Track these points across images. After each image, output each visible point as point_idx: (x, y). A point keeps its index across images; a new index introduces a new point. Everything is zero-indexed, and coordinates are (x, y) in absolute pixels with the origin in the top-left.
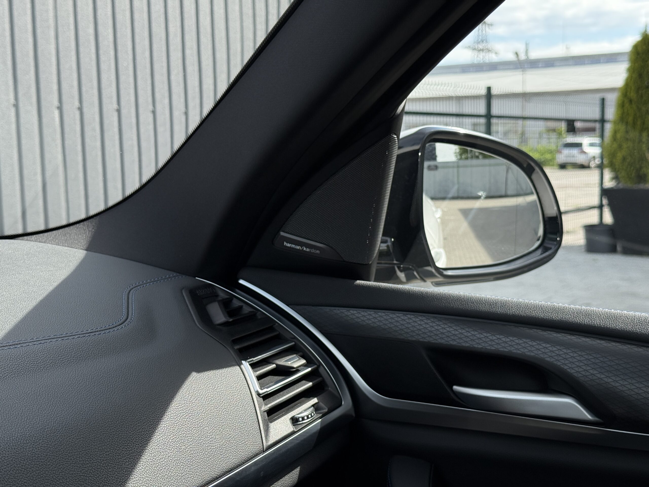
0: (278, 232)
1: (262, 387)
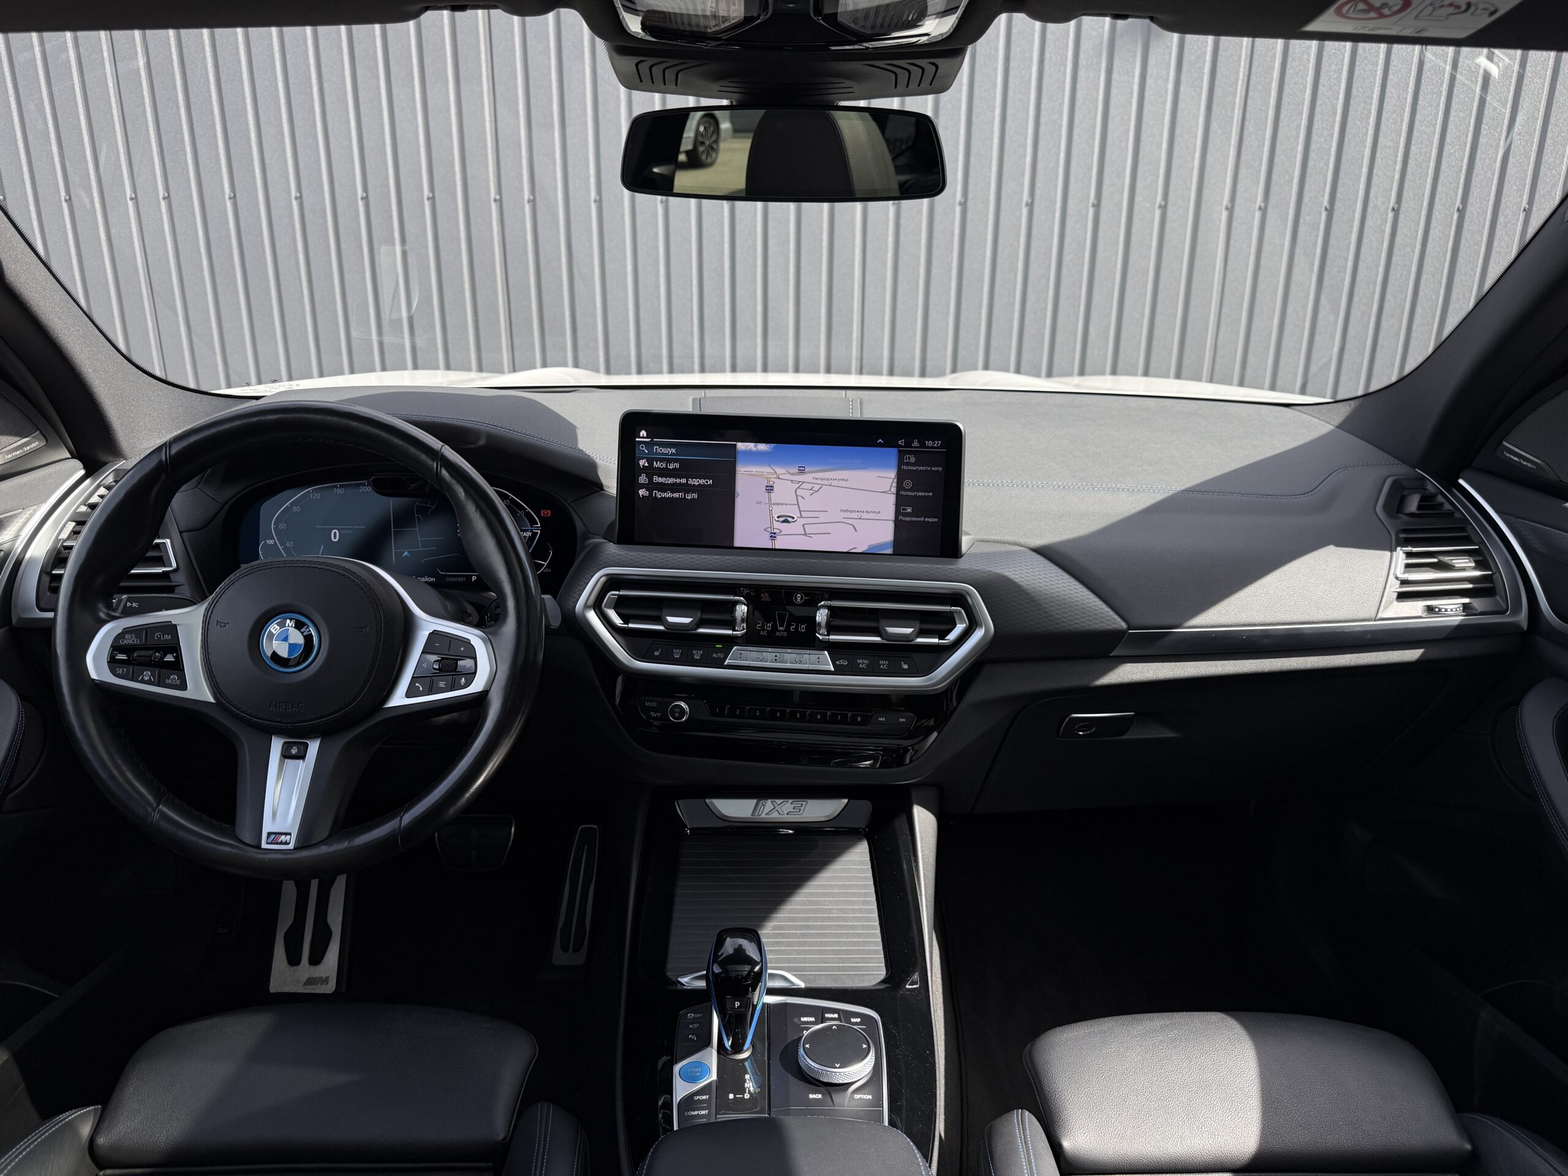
0: (1501, 442)
1: (1407, 573)
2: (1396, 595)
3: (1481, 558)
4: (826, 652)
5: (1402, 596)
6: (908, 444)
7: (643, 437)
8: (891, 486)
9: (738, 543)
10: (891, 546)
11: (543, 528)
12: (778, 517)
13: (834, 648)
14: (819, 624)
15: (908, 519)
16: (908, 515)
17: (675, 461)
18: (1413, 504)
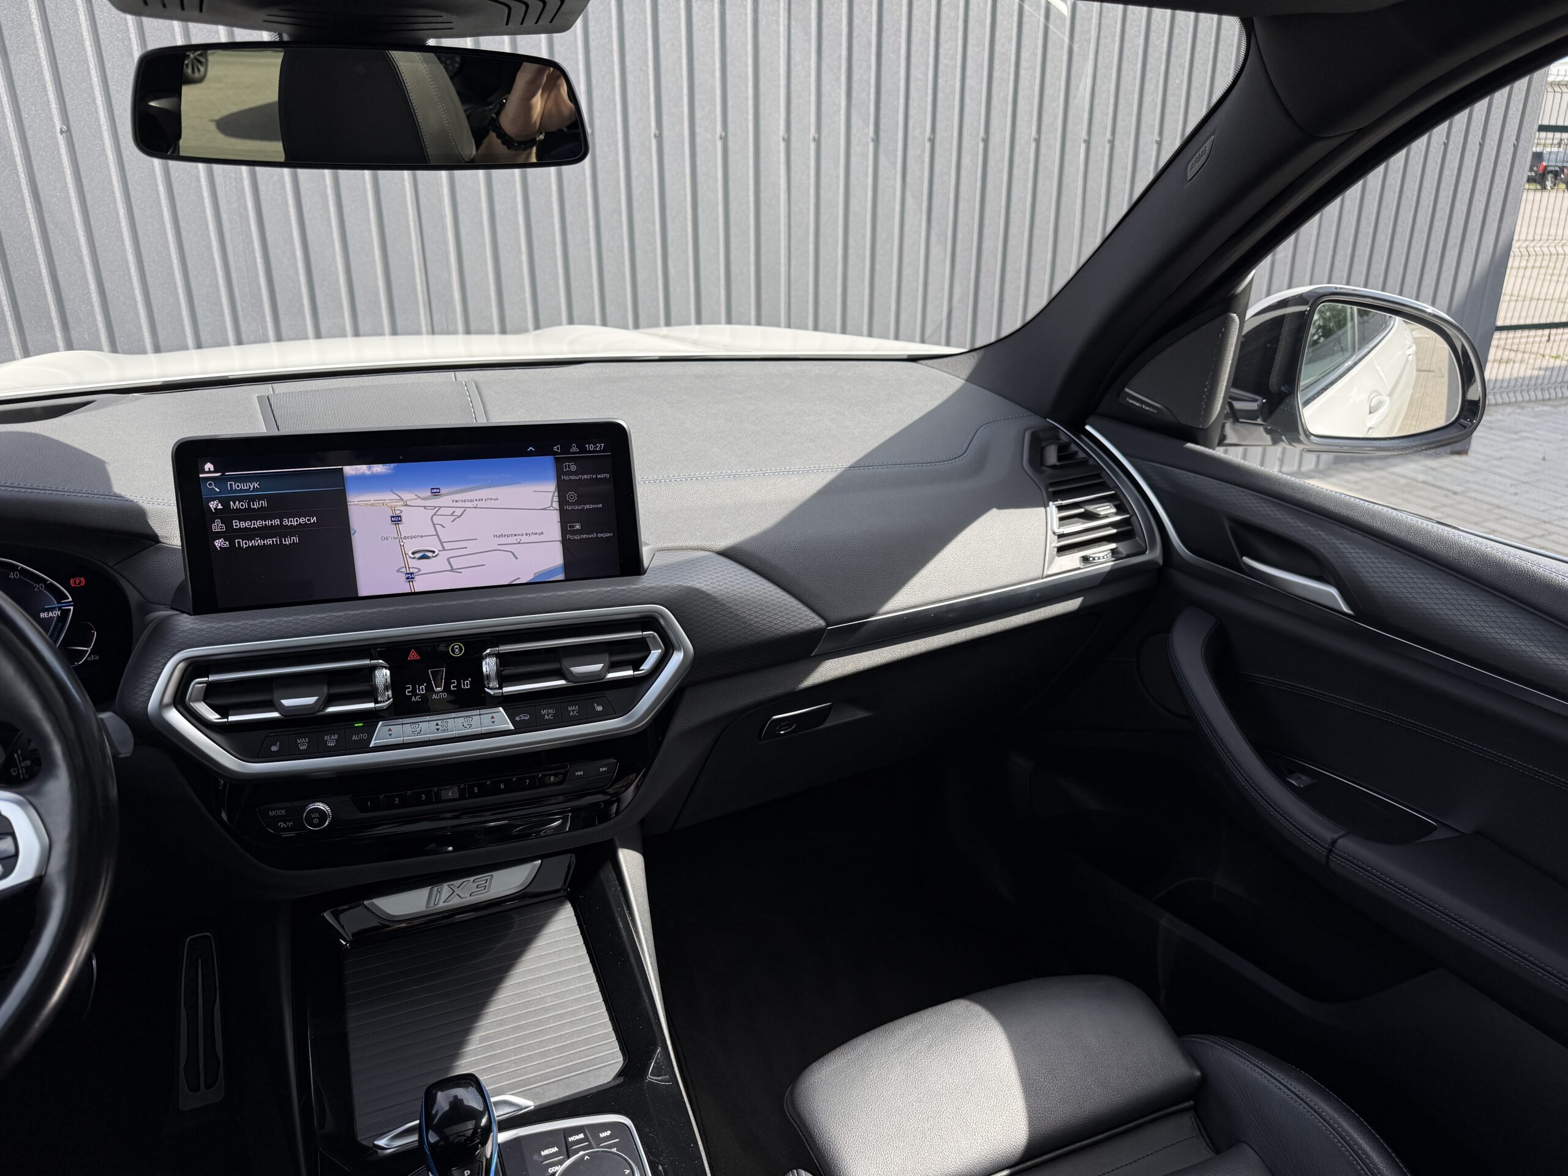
0: (1123, 388)
2: (1056, 549)
3: (1117, 503)
4: (501, 709)
5: (1061, 550)
6: (566, 449)
7: (210, 472)
8: (552, 501)
9: (363, 591)
10: (562, 570)
11: (75, 603)
12: (413, 553)
13: (510, 703)
14: (488, 676)
15: (577, 537)
16: (577, 532)
17: (260, 498)
18: (1052, 456)
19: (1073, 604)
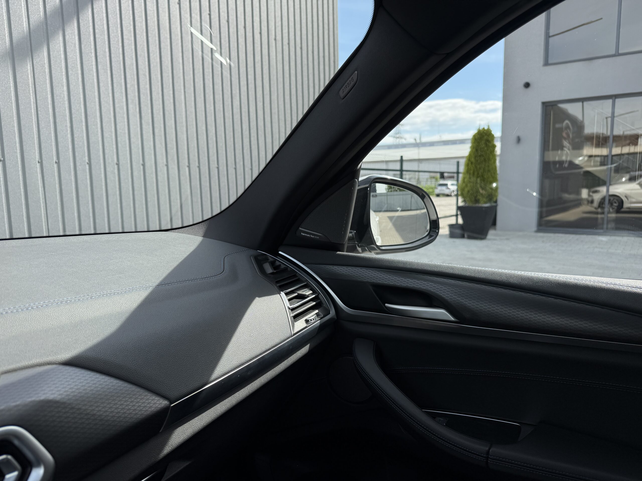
0: (298, 228)
1: (291, 305)
2: (293, 318)
3: (310, 288)
5: (296, 317)
18: (269, 269)
19: (305, 350)
